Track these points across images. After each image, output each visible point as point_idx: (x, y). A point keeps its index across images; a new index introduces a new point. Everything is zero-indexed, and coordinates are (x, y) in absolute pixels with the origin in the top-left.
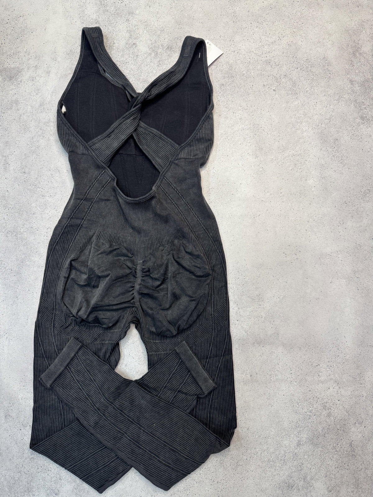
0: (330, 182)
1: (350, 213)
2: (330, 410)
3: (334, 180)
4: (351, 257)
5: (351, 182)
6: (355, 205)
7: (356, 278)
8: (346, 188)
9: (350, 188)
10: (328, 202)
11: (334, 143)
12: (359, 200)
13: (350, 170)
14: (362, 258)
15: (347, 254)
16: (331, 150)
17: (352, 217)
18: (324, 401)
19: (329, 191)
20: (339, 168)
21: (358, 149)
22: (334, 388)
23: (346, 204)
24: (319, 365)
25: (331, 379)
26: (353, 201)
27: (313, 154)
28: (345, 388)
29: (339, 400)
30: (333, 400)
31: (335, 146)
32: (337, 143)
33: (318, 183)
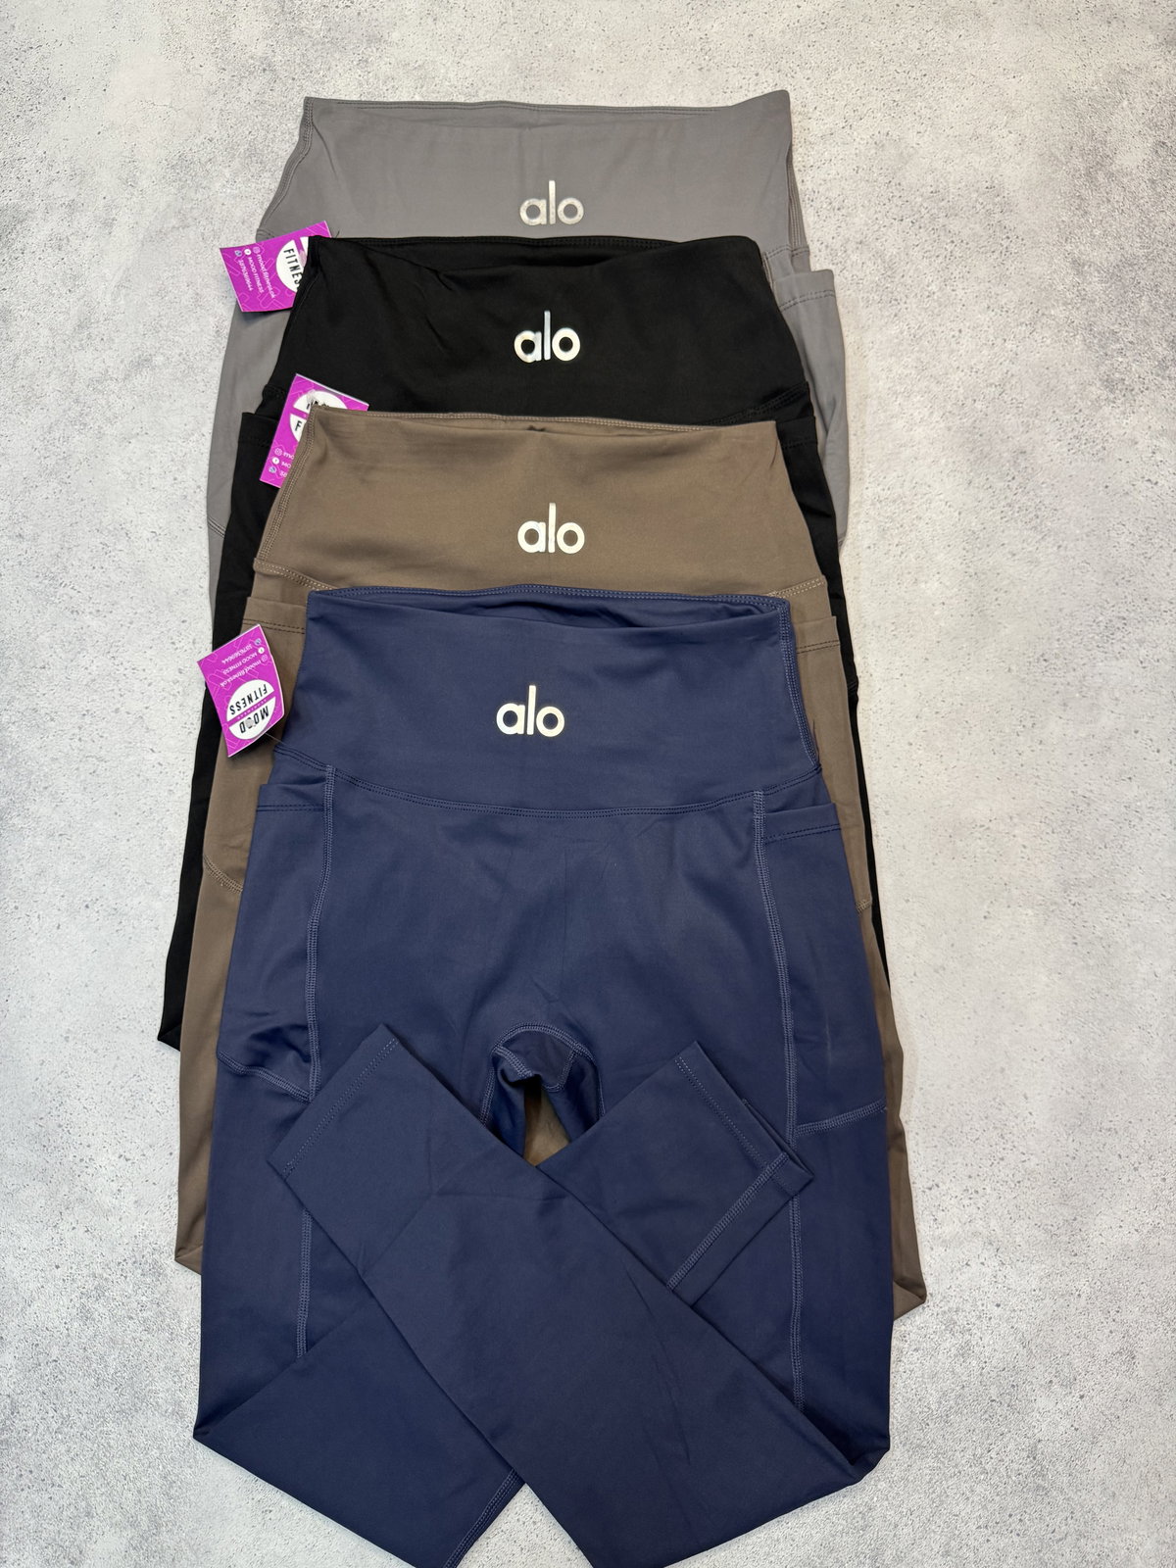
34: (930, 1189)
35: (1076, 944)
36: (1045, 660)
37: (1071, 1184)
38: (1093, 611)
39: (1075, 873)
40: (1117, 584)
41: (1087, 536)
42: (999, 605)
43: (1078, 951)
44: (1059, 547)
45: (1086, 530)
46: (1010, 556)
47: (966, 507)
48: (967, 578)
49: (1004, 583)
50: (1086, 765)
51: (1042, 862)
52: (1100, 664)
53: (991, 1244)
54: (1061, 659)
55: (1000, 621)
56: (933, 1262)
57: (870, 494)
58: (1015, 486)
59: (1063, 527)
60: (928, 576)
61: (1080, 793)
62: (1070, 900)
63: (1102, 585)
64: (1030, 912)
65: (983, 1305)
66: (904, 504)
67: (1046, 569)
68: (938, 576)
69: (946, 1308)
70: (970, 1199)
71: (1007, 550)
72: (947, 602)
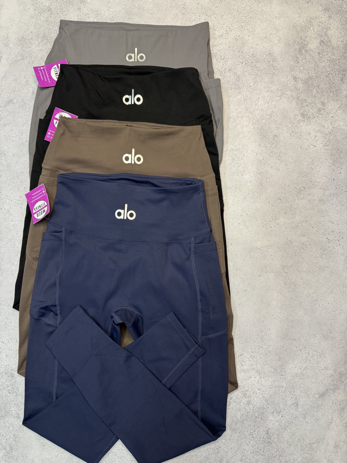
0: (266, 178)
1: (283, 209)
2: (250, 398)
3: (270, 176)
4: (281, 252)
5: (286, 178)
6: (289, 201)
7: (284, 273)
8: (281, 185)
9: (285, 184)
10: (263, 198)
11: (273, 139)
12: (293, 197)
13: (287, 167)
14: (292, 254)
15: (277, 249)
16: (269, 146)
17: (285, 213)
18: (245, 389)
19: (264, 187)
20: (276, 164)
21: (296, 146)
22: (255, 377)
23: (280, 201)
24: (243, 355)
25: (253, 369)
26: (288, 198)
27: (251, 149)
28: (266, 378)
29: (259, 390)
30: (253, 389)
31: (274, 142)
32: (276, 140)
33: (253, 178)
34: (240, 355)
35: (286, 284)
36: (280, 199)
37: (282, 355)
38: (295, 185)
39: (286, 263)
40: (303, 177)
41: (295, 162)
42: (267, 182)
43: (286, 286)
44: (286, 165)
45: (294, 160)
46: (271, 168)
47: (258, 153)
48: (258, 174)
49: (269, 176)
50: (291, 231)
51: (276, 260)
52: (297, 201)
53: (258, 372)
54: (285, 199)
55: (267, 187)
56: (240, 376)
57: (229, 148)
58: (274, 146)
59: (287, 159)
60: (246, 173)
61: (289, 239)
62: (284, 271)
63: (298, 177)
64: (272, 275)
65: (254, 389)
66: (240, 151)
67: (282, 172)
68: (249, 173)
69: (244, 390)
70: (252, 358)
71: (270, 166)
72: (251, 181)
